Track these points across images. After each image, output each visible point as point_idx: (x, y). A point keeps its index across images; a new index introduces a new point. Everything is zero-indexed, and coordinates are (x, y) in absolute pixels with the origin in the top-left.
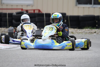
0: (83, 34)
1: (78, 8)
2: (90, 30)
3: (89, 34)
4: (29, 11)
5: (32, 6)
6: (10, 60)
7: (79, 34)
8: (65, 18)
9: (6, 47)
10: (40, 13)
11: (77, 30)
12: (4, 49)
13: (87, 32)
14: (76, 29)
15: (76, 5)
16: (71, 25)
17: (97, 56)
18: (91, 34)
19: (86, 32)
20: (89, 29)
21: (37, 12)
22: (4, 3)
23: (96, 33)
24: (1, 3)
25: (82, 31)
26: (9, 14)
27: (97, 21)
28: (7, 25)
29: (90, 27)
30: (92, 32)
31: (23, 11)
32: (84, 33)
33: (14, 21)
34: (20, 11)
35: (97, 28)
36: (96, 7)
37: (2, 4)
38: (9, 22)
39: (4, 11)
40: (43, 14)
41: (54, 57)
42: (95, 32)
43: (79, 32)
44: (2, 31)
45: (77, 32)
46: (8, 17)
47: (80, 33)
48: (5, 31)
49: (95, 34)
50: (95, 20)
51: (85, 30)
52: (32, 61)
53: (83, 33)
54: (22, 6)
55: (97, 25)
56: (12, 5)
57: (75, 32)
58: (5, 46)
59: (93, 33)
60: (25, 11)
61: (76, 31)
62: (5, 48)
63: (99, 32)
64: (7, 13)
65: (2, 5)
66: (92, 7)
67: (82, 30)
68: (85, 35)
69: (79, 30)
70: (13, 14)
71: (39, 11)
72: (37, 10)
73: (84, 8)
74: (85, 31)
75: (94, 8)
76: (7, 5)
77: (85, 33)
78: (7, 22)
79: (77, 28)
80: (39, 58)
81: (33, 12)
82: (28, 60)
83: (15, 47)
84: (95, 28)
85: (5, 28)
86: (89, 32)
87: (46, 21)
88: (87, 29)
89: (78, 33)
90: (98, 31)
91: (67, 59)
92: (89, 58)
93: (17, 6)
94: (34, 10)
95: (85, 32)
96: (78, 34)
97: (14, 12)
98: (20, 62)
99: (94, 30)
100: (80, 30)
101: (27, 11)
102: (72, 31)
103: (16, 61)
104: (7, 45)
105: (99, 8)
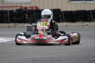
0: (76, 27)
1: (71, 4)
2: (83, 23)
3: (81, 27)
4: (28, 8)
5: (30, 4)
6: (12, 51)
7: (72, 27)
8: (60, 13)
11: (71, 24)
13: (80, 25)
14: (70, 23)
15: (69, 2)
17: (89, 46)
18: (83, 27)
20: (81, 23)
21: (34, 8)
22: (5, 2)
24: (3, 2)
25: (75, 25)
26: (10, 11)
27: (88, 16)
28: (8, 21)
29: (82, 21)
30: (84, 25)
31: (22, 8)
33: (14, 18)
34: (20, 8)
35: (88, 21)
38: (10, 18)
39: (5, 9)
42: (87, 25)
44: (4, 26)
45: (71, 25)
46: (9, 13)
47: (73, 26)
48: (6, 26)
49: (87, 27)
50: (87, 14)
51: (78, 24)
54: (21, 4)
55: (88, 19)
56: (12, 4)
57: (69, 26)
58: (7, 39)
60: (24, 8)
62: (6, 41)
63: (90, 25)
64: (8, 10)
65: (3, 4)
66: (83, 3)
67: (75, 23)
69: (73, 24)
70: (14, 11)
71: (37, 7)
72: (34, 7)
73: (76, 4)
74: (78, 25)
75: (85, 3)
77: (78, 26)
78: (8, 18)
81: (31, 8)
82: (27, 51)
85: (6, 24)
86: (81, 25)
90: (89, 24)
92: (81, 48)
93: (17, 4)
94: (32, 7)
95: (77, 25)
96: (71, 27)
97: (14, 9)
98: (20, 53)
99: (86, 23)
100: (74, 23)
101: (26, 8)
102: (67, 25)
103: (17, 52)
104: (9, 38)
105: (90, 4)
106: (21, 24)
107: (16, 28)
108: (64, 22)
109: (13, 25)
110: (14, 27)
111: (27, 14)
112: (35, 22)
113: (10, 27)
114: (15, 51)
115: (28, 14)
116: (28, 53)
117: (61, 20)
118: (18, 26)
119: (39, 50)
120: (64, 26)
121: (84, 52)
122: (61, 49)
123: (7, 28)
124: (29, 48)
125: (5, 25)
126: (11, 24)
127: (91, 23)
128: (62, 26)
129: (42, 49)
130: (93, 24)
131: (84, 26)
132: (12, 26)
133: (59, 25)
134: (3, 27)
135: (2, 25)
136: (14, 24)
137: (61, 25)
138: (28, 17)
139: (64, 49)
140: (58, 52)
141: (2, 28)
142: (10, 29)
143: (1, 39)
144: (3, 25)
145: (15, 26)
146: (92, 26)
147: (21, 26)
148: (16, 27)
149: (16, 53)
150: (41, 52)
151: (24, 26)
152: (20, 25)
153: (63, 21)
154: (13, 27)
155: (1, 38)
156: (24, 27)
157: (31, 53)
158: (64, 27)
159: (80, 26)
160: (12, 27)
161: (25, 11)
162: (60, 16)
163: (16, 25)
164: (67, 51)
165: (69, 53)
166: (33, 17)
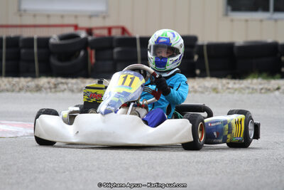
0: (243, 94)
1: (232, 20)
2: (265, 81)
3: (261, 93)
4: (96, 32)
5: (104, 17)
6: (41, 166)
7: (233, 93)
8: (195, 50)
10: (126, 36)
11: (228, 83)
12: (24, 136)
13: (255, 87)
14: (224, 81)
15: (226, 15)
16: (211, 70)
17: (281, 153)
18: (265, 93)
19: (253, 89)
20: (260, 80)
21: (116, 34)
22: (25, 11)
23: (281, 91)
24: (19, 10)
25: (243, 86)
26: (39, 40)
27: (283, 58)
28: (35, 72)
29: (265, 75)
30: (269, 87)
32: (247, 91)
33: (54, 61)
34: (70, 31)
36: (282, 19)
37: (20, 12)
38: (39, 61)
39: (26, 34)
40: (134, 39)
41: (162, 159)
42: (278, 89)
43: (232, 88)
44: (21, 86)
45: (228, 88)
46: (39, 47)
47: (236, 90)
48: (28, 87)
49: (277, 93)
50: (279, 55)
51: (251, 84)
52: (99, 168)
53: (243, 91)
54: (76, 17)
55: (283, 69)
56: (48, 16)
57: (222, 89)
59: (272, 89)
60: (84, 31)
61: (224, 86)
64: (35, 37)
65: (21, 16)
66: (270, 19)
67: (241, 81)
68: (250, 95)
69: (235, 83)
70: (52, 41)
71: (124, 30)
72: (117, 27)
73: (247, 21)
74: (251, 86)
75: (276, 20)
77: (250, 90)
78: (33, 61)
79: (229, 76)
80: (119, 162)
81: (105, 33)
82: (88, 166)
84: (278, 75)
85: (29, 79)
86: (261, 87)
87: (142, 59)
88: (255, 81)
89: (232, 91)
91: (198, 162)
92: (257, 159)
93: (62, 17)
94: (110, 29)
95: (248, 88)
96: (230, 93)
97: (54, 36)
98: (67, 173)
99: (274, 83)
100: (237, 81)
101: (89, 31)
102: (215, 86)
103: (57, 169)
106: (74, 81)
107: (60, 91)
108: (208, 79)
109: (49, 83)
110: (53, 90)
111: (92, 49)
113: (38, 89)
114: (51, 165)
115: (98, 50)
116: (91, 171)
117: (198, 72)
118: (65, 86)
119: (125, 163)
120: (206, 89)
121: (266, 173)
122: (195, 160)
123: (30, 91)
124: (96, 157)
125: (23, 81)
126: (43, 81)
128: (200, 89)
129: (135, 159)
131: (269, 90)
132: (47, 85)
133: (193, 87)
134: (17, 89)
135: (14, 83)
136: (53, 80)
137: (196, 87)
138: (97, 59)
139: (203, 162)
140: (184, 170)
141: (13, 91)
142: (37, 94)
143: (11, 127)
144: (18, 83)
145: (56, 86)
148: (58, 89)
150: (131, 169)
151: (83, 85)
152: (70, 85)
153: (203, 75)
154: (50, 88)
155: (10, 125)
157: (100, 171)
158: (207, 93)
159: (256, 90)
160: (46, 89)
161: (85, 39)
162: (196, 57)
163: (58, 84)
164: (214, 169)
165: (217, 175)
166: (112, 59)
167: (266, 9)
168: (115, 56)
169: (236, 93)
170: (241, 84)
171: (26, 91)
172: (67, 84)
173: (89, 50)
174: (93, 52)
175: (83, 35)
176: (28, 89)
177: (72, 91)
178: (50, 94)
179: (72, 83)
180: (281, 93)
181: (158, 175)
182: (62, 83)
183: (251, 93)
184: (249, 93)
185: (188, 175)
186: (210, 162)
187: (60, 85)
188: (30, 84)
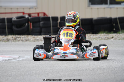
0: (98, 40)
1: (92, 9)
2: (106, 35)
3: (105, 40)
4: (33, 15)
5: (36, 9)
6: (10, 74)
7: (93, 40)
9: (5, 59)
10: (46, 16)
11: (91, 36)
13: (102, 37)
14: (89, 35)
15: (89, 6)
17: (115, 65)
18: (107, 39)
19: (101, 38)
20: (104, 34)
21: (41, 15)
22: (1, 7)
23: (114, 38)
25: (97, 37)
26: (8, 19)
27: (114, 25)
28: (6, 33)
29: (106, 32)
30: (108, 37)
32: (99, 39)
33: (14, 28)
34: (21, 15)
35: (115, 32)
36: (113, 8)
38: (8, 28)
39: (2, 16)
40: (49, 18)
41: (63, 69)
42: (112, 38)
43: (92, 38)
44: (0, 39)
45: (91, 38)
46: (7, 22)
47: (94, 38)
48: (3, 39)
49: (112, 39)
50: (112, 23)
51: (101, 36)
52: (35, 74)
53: (97, 39)
54: (23, 9)
55: (114, 29)
56: (11, 9)
59: (110, 38)
61: (89, 37)
62: (3, 60)
63: (117, 37)
64: (6, 18)
66: (108, 8)
67: (96, 35)
69: (93, 36)
70: (13, 19)
71: (44, 14)
72: (41, 13)
73: (98, 9)
74: (101, 37)
75: (111, 8)
76: (5, 9)
77: (100, 39)
78: (6, 28)
79: (91, 33)
80: (44, 71)
81: (36, 15)
82: (30, 73)
83: (16, 58)
84: (112, 32)
85: (4, 36)
86: (105, 37)
87: (53, 26)
88: (102, 34)
89: (92, 39)
90: (115, 36)
91: (78, 70)
92: (104, 68)
93: (17, 9)
94: (38, 14)
95: (100, 38)
97: (14, 17)
98: (22, 76)
99: (111, 35)
100: (94, 35)
101: (29, 15)
104: (6, 56)
105: (117, 8)
106: (23, 36)
107: (17, 41)
109: (12, 37)
110: (14, 41)
112: (42, 33)
113: (8, 40)
114: (15, 73)
115: (33, 23)
116: (32, 75)
118: (20, 39)
119: (47, 71)
121: (108, 74)
123: (4, 41)
124: (34, 69)
125: (1, 37)
126: (10, 37)
127: (118, 34)
129: (51, 70)
130: (121, 36)
132: (12, 39)
136: (14, 36)
138: (33, 27)
139: (81, 70)
140: (72, 74)
142: (7, 43)
145: (15, 39)
146: (119, 39)
147: (24, 39)
148: (16, 40)
149: (16, 75)
151: (27, 38)
152: (22, 38)
154: (13, 40)
156: (27, 40)
160: (11, 40)
161: (28, 18)
163: (16, 38)
164: (86, 73)
165: (87, 75)
166: (40, 27)
167: (106, 3)
168: (41, 25)
169: (94, 40)
170: (96, 36)
171: (3, 41)
172: (20, 38)
173: (30, 23)
174: (31, 24)
175: (27, 16)
176: (3, 40)
177: (23, 41)
178: (13, 43)
179: (23, 38)
180: (114, 39)
181: (61, 76)
182: (18, 37)
183: (101, 40)
184: (100, 40)
185: (74, 76)
186: (84, 70)
187: (17, 38)
188: (4, 38)
